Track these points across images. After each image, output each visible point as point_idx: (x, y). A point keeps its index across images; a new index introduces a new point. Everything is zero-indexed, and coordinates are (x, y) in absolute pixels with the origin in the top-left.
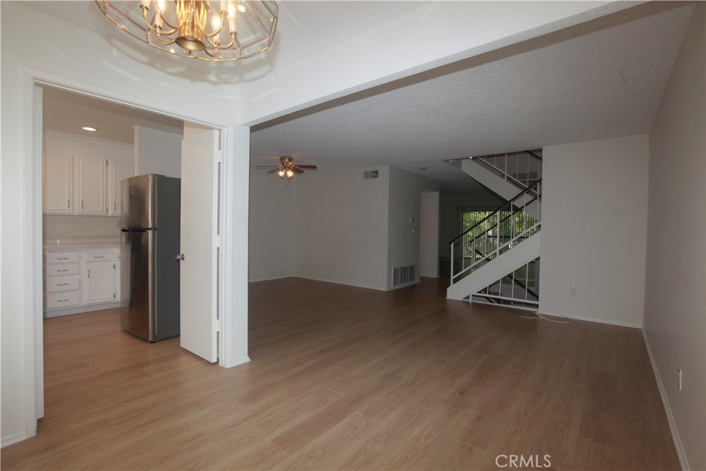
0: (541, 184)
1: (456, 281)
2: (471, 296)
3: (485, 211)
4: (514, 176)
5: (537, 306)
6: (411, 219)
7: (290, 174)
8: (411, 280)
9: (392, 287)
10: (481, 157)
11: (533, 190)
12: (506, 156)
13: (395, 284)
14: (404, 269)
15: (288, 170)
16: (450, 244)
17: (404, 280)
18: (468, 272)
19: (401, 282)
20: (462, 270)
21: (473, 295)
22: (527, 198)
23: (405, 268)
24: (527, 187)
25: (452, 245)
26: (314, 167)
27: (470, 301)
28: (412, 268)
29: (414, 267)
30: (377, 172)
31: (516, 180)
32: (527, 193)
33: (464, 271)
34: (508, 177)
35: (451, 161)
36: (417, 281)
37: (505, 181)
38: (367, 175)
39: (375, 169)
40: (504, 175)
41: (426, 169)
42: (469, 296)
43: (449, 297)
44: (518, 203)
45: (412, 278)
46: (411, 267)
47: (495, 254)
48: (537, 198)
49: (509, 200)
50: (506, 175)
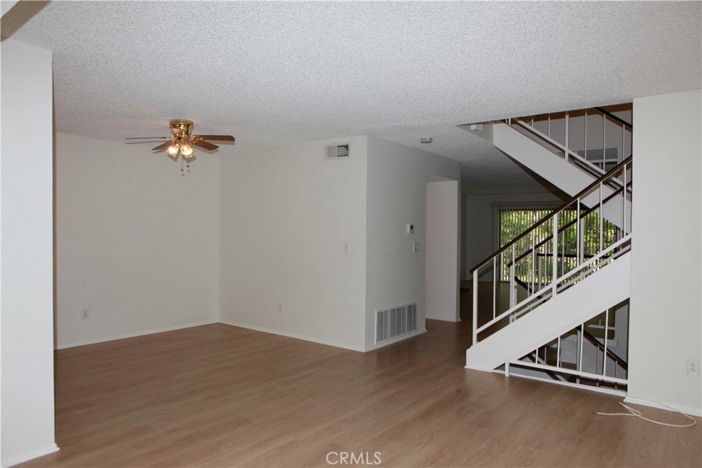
0: (630, 167)
1: (482, 336)
2: (507, 366)
3: (534, 210)
4: (581, 153)
5: (624, 388)
6: (409, 227)
7: (187, 151)
8: (410, 329)
9: (376, 345)
10: (521, 119)
11: (614, 179)
12: (567, 117)
13: (380, 337)
14: (397, 312)
15: (184, 144)
16: (472, 272)
17: (397, 330)
18: (504, 323)
19: (392, 335)
20: (492, 319)
21: (511, 365)
22: (604, 191)
23: (399, 310)
24: (604, 172)
25: (475, 273)
26: (230, 139)
27: (507, 373)
28: (412, 309)
29: (414, 306)
30: (347, 147)
31: (584, 161)
32: (605, 183)
33: (495, 320)
34: (570, 156)
35: (473, 127)
36: (421, 329)
37: (565, 162)
38: (330, 152)
39: (343, 142)
40: (564, 152)
41: (430, 141)
42: (504, 364)
43: (470, 364)
44: (589, 201)
45: (412, 326)
46: (410, 307)
47: (551, 290)
48: (623, 190)
49: (573, 196)
50: (568, 151)
